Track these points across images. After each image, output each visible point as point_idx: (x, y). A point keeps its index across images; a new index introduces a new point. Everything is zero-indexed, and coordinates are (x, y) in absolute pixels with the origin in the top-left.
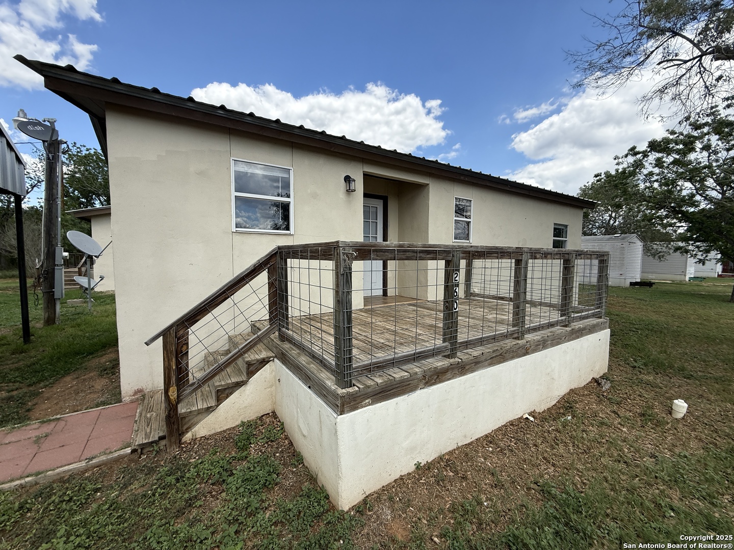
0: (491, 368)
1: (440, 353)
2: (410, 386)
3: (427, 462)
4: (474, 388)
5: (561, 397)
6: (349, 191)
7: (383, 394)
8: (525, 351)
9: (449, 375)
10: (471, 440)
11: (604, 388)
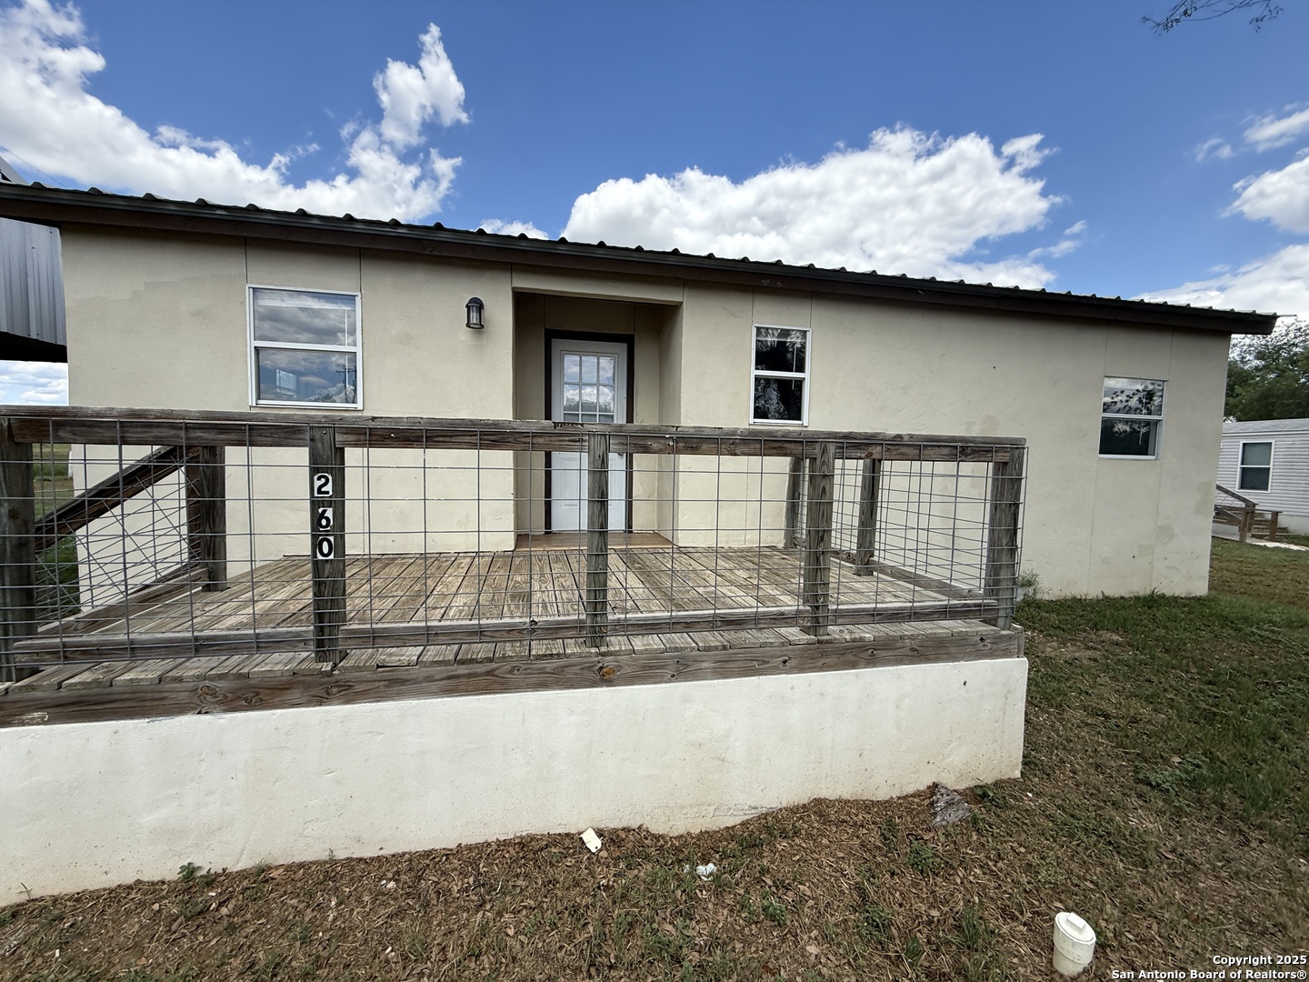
0: (446, 699)
1: (280, 645)
2: (166, 702)
3: (224, 870)
4: (381, 737)
5: (759, 811)
6: (478, 327)
7: (85, 708)
8: (603, 677)
9: (295, 695)
10: (380, 853)
11: (938, 819)
